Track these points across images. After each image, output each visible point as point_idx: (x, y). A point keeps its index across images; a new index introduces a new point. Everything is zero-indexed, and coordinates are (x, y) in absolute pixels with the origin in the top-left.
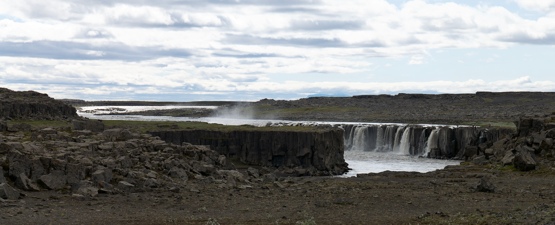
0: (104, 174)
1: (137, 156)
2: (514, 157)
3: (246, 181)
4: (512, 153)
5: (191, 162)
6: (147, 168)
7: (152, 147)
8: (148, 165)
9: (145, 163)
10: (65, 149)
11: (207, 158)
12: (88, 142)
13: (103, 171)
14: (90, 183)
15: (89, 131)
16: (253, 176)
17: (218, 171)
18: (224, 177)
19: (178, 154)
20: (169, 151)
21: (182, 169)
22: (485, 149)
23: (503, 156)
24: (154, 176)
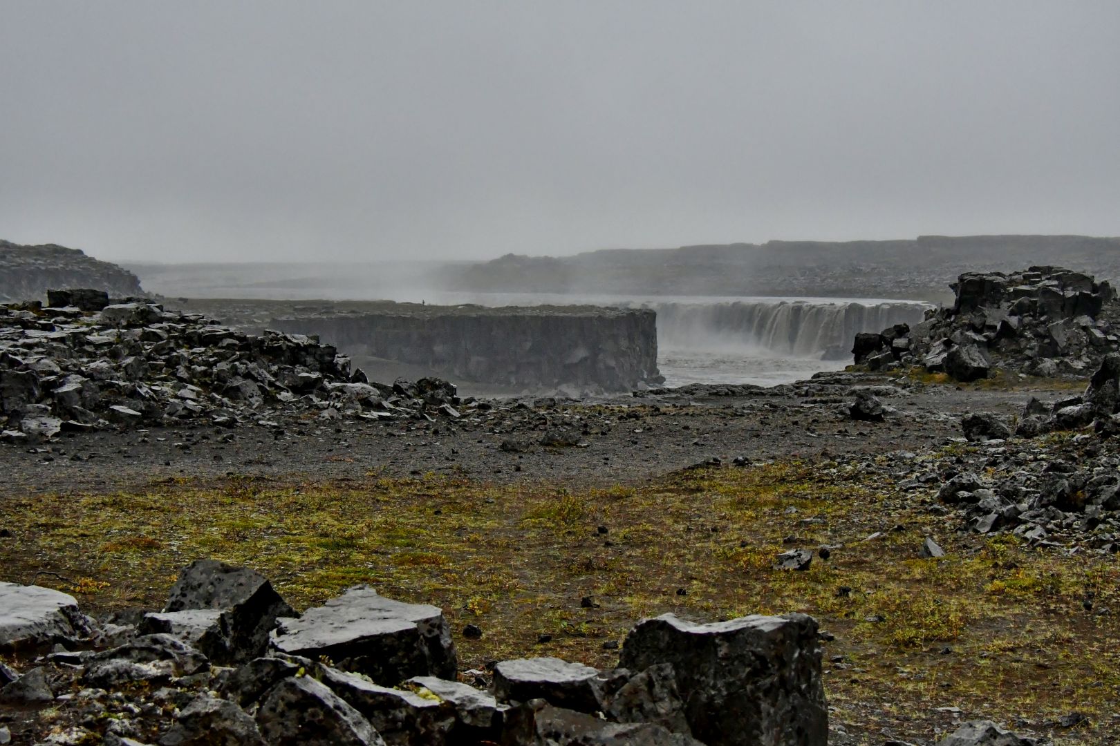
0: (79, 391)
1: (163, 357)
2: (945, 355)
4: (942, 347)
5: (275, 368)
6: (181, 380)
7: (196, 338)
8: (182, 372)
9: (178, 370)
10: (12, 343)
11: (309, 360)
12: (69, 329)
13: (79, 386)
14: (46, 409)
15: (76, 309)
16: (405, 394)
17: (327, 384)
18: (338, 397)
19: (248, 352)
20: (229, 346)
21: (249, 382)
22: (892, 339)
23: (927, 353)
24: (193, 396)
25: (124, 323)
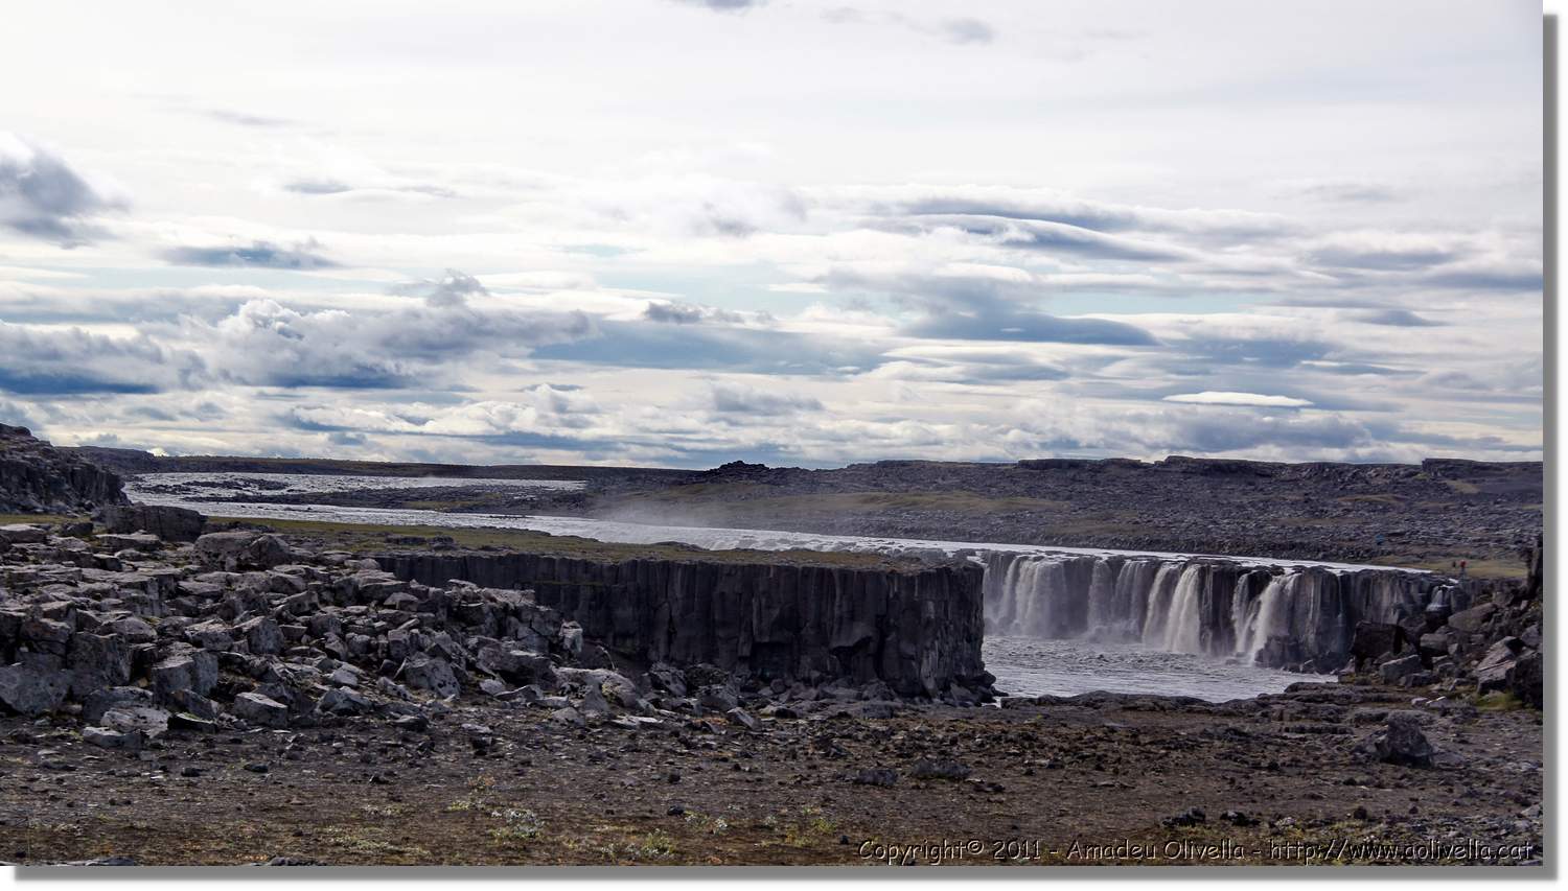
0: (191, 669)
1: (301, 618)
2: (1512, 665)
3: (643, 703)
4: (1507, 651)
5: (473, 641)
6: (332, 654)
7: (350, 591)
8: (334, 643)
9: (327, 638)
10: (70, 589)
11: (523, 631)
12: (147, 570)
13: (190, 660)
14: (144, 695)
15: (152, 538)
16: (666, 689)
17: (554, 669)
18: (574, 689)
19: (432, 615)
20: (404, 604)
21: (440, 662)
22: (1420, 634)
23: (1480, 659)
24: (353, 681)
25: (232, 561)
